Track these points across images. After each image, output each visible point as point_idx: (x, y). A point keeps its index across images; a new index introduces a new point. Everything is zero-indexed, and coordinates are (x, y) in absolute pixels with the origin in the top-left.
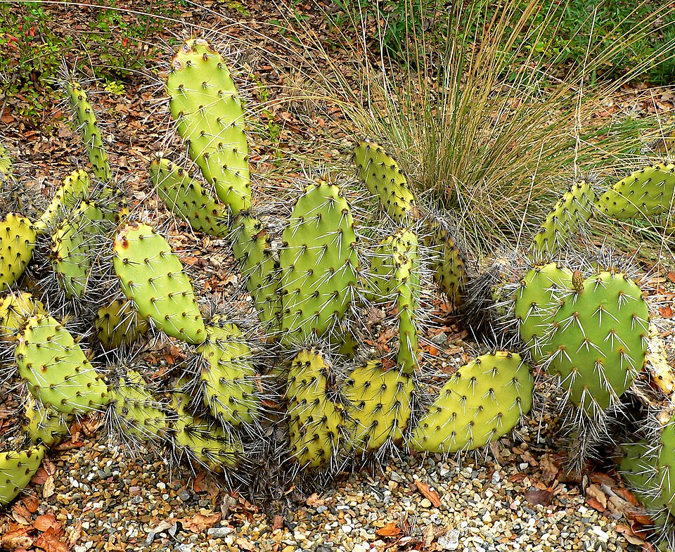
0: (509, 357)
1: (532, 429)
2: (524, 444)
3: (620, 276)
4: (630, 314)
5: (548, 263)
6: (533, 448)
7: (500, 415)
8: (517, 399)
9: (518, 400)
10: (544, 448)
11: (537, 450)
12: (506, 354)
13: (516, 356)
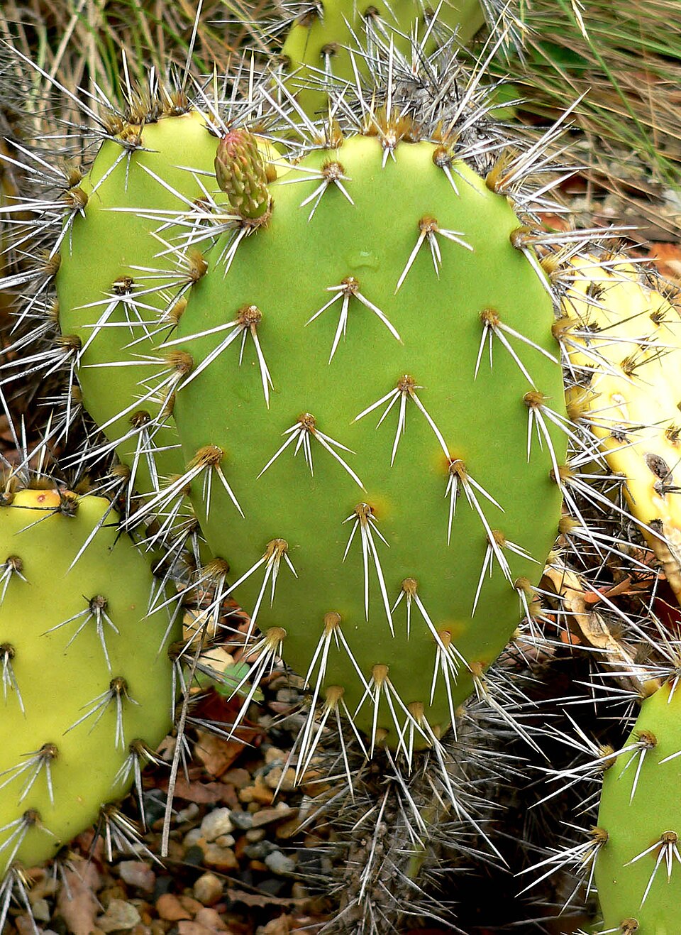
0: (68, 511)
1: (248, 820)
2: (208, 882)
3: (419, 156)
4: (470, 312)
5: (175, 114)
6: (235, 896)
7: (49, 754)
8: (112, 685)
9: (119, 690)
10: (286, 892)
11: (251, 900)
12: (52, 499)
13: (93, 506)
